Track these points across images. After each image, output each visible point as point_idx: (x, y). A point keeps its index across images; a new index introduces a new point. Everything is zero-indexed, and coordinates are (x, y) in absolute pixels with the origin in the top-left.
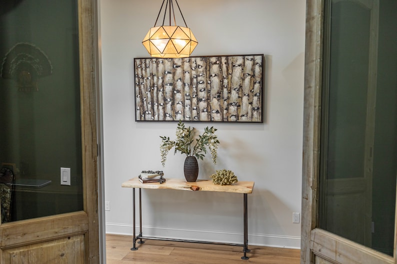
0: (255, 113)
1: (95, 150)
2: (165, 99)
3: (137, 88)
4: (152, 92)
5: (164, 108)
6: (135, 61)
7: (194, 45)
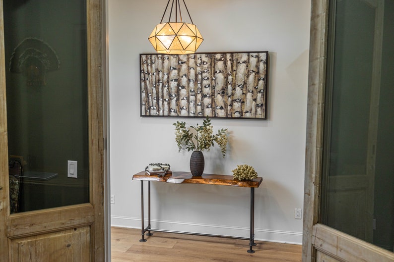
0: (259, 110)
1: (101, 144)
2: (170, 95)
3: (143, 84)
4: (157, 88)
5: (169, 104)
6: (141, 57)
7: (199, 41)
